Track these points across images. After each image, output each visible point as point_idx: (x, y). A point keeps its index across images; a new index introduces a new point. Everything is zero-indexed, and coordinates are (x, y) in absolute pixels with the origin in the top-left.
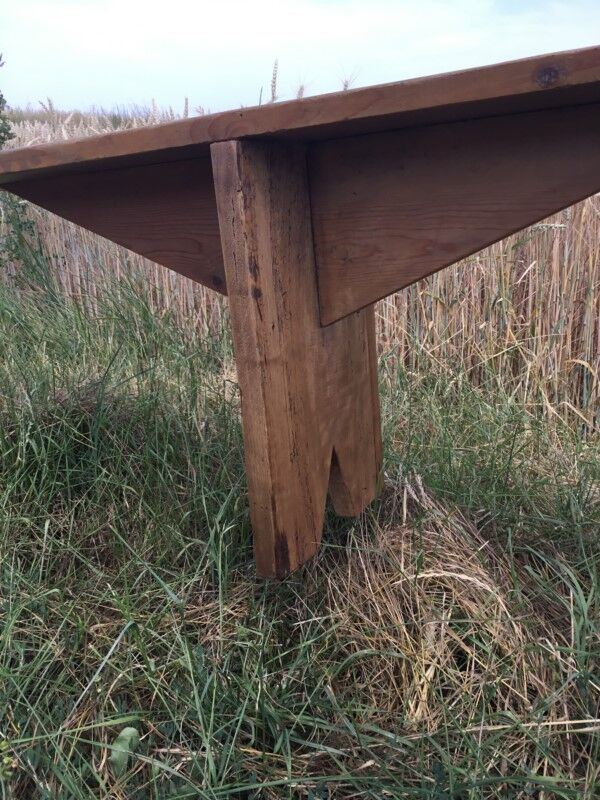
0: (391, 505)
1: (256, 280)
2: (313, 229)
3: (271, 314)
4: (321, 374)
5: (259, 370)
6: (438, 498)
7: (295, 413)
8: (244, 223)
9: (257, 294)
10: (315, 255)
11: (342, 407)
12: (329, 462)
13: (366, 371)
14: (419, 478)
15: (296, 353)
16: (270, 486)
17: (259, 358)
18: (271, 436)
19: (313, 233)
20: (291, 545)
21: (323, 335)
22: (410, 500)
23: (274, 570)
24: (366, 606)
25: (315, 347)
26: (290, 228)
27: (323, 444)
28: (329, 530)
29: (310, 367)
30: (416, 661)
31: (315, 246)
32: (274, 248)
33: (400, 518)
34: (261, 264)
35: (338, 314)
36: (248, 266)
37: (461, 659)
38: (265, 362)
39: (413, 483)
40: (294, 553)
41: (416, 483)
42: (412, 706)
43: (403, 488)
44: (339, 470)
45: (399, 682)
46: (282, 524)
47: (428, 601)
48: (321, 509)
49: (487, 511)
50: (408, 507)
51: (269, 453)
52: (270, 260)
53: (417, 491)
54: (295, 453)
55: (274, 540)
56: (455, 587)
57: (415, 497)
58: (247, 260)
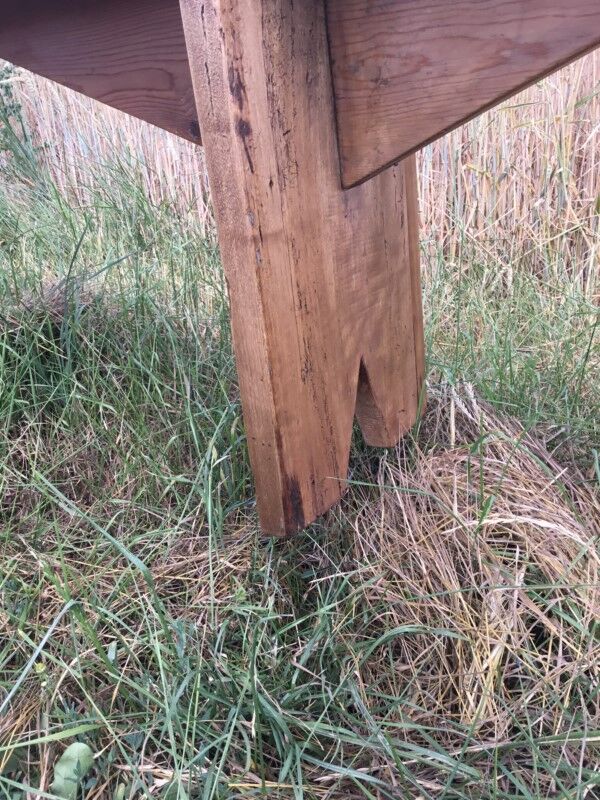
0: (434, 421)
1: (241, 108)
2: (328, 36)
3: (267, 163)
4: (343, 258)
5: (251, 249)
6: (496, 410)
7: (308, 313)
8: (218, 11)
9: (244, 129)
10: (332, 75)
11: (372, 304)
12: (355, 379)
13: (404, 255)
14: (469, 388)
15: (307, 226)
16: (274, 415)
17: (250, 232)
18: (272, 345)
19: (329, 42)
20: (305, 492)
21: (346, 200)
22: (459, 415)
23: (283, 525)
24: (405, 557)
25: (335, 218)
26: (293, 30)
27: (347, 354)
28: (356, 453)
29: (328, 248)
30: (476, 639)
31: (331, 63)
32: (269, 57)
33: (447, 439)
34: (247, 80)
35: (366, 167)
36: (227, 83)
37: (540, 636)
38: (260, 238)
39: (462, 392)
40: (310, 503)
41: (465, 394)
42: (471, 698)
43: (449, 400)
44: (369, 388)
45: (453, 664)
46: (291, 465)
47: (493, 557)
48: (345, 441)
49: (559, 428)
50: (457, 423)
51: (271, 371)
52: (263, 77)
53: (468, 404)
54: (308, 369)
55: (280, 487)
56: (528, 534)
57: (465, 411)
58: (226, 75)
